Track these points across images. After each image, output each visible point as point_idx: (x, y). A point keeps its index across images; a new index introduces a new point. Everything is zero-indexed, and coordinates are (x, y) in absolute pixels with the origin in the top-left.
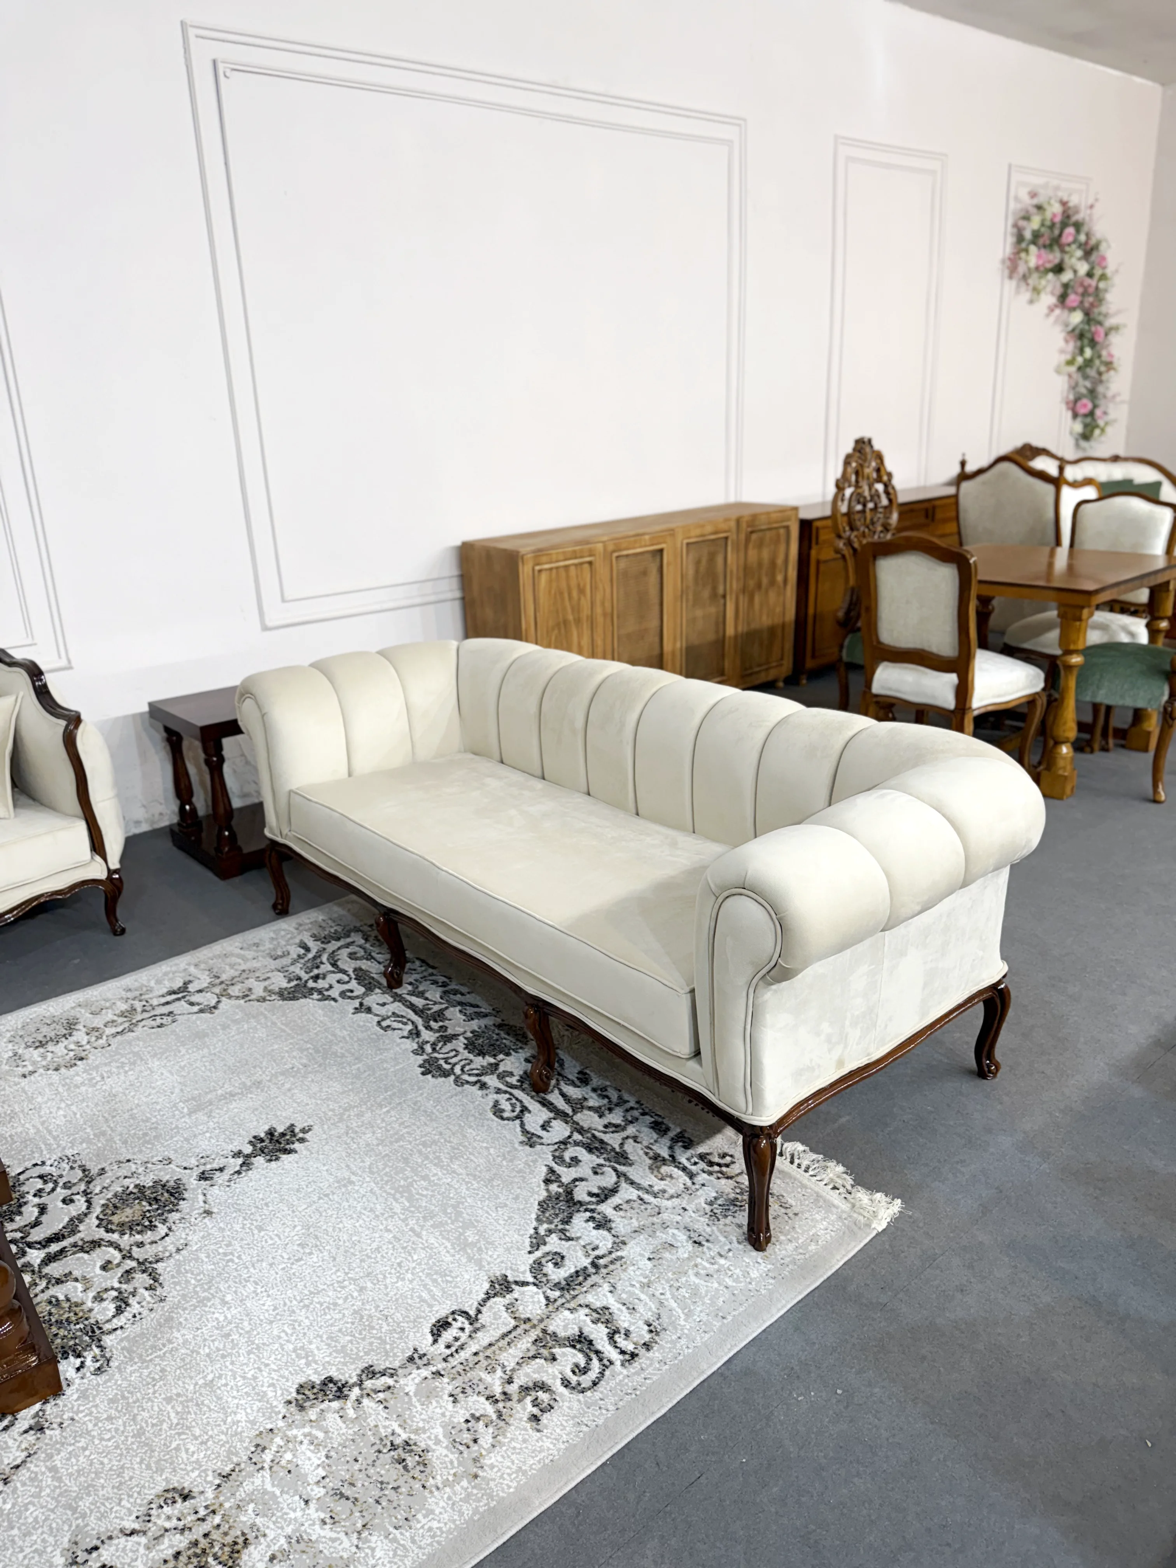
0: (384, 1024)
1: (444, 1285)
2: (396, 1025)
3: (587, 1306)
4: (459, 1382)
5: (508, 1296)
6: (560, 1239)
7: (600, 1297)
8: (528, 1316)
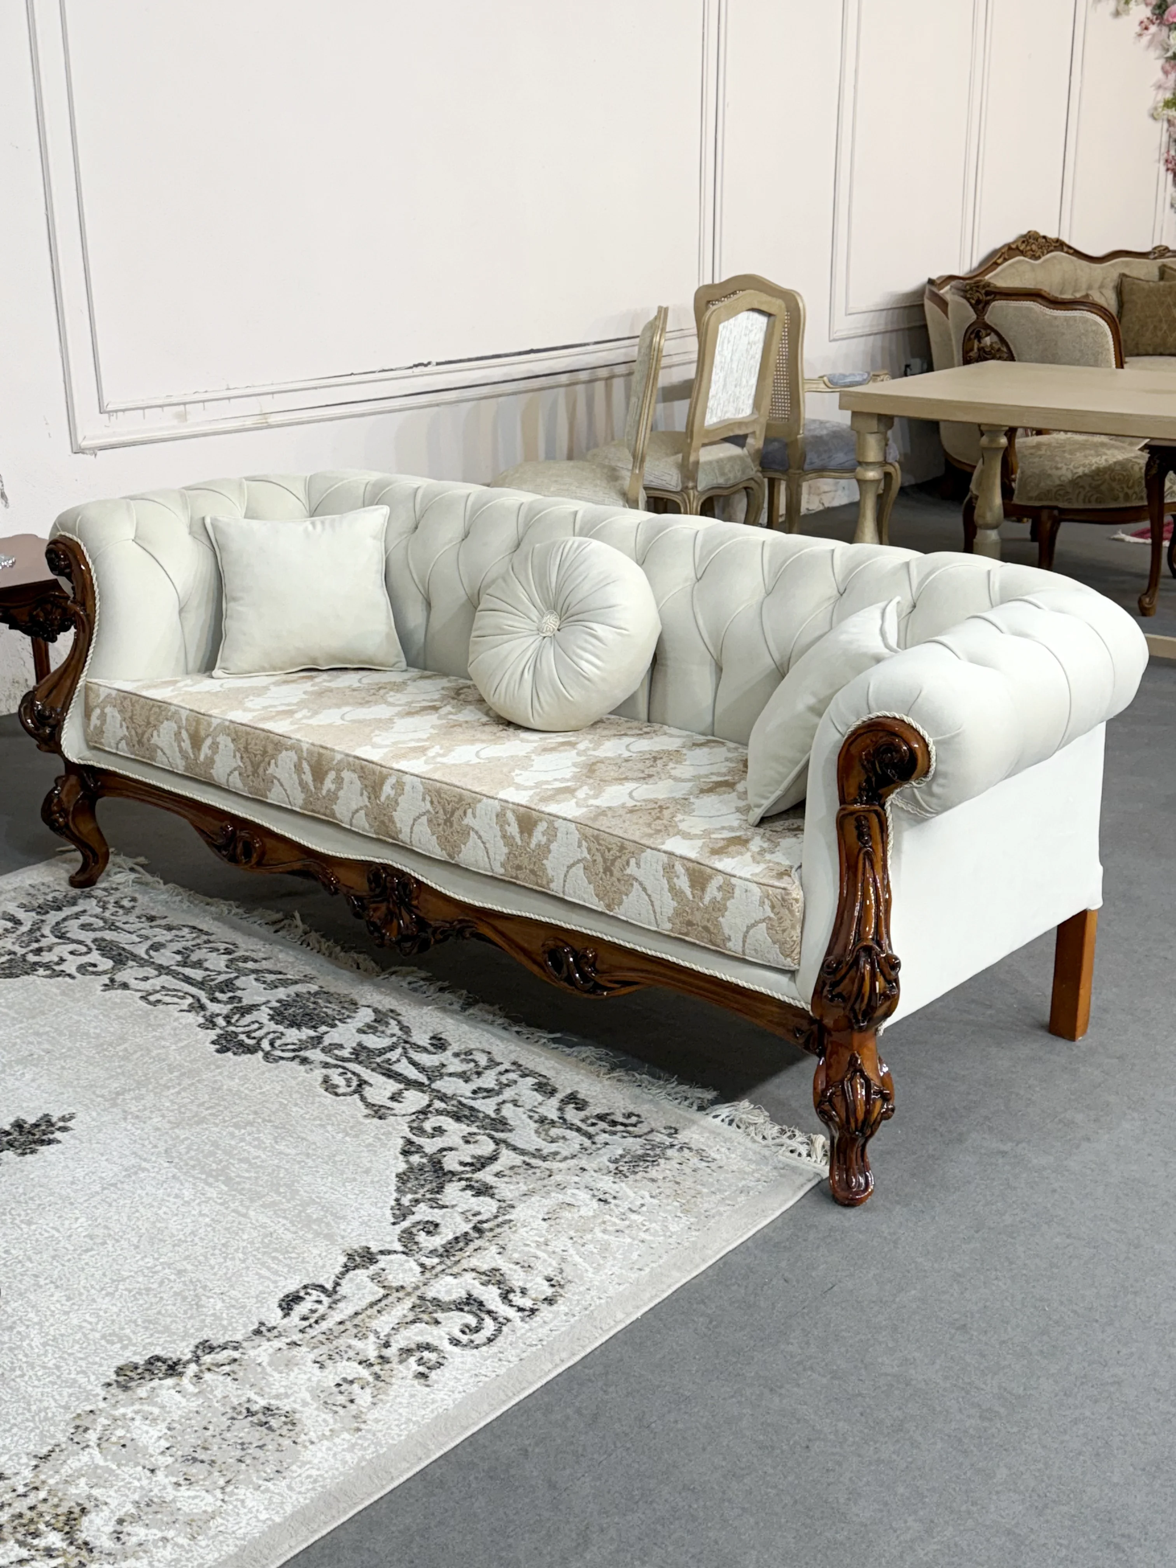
0: (152, 998)
1: (288, 1262)
2: (167, 999)
3: (473, 1270)
4: (324, 1349)
5: (372, 1268)
6: (432, 1207)
7: (488, 1259)
8: (401, 1283)
